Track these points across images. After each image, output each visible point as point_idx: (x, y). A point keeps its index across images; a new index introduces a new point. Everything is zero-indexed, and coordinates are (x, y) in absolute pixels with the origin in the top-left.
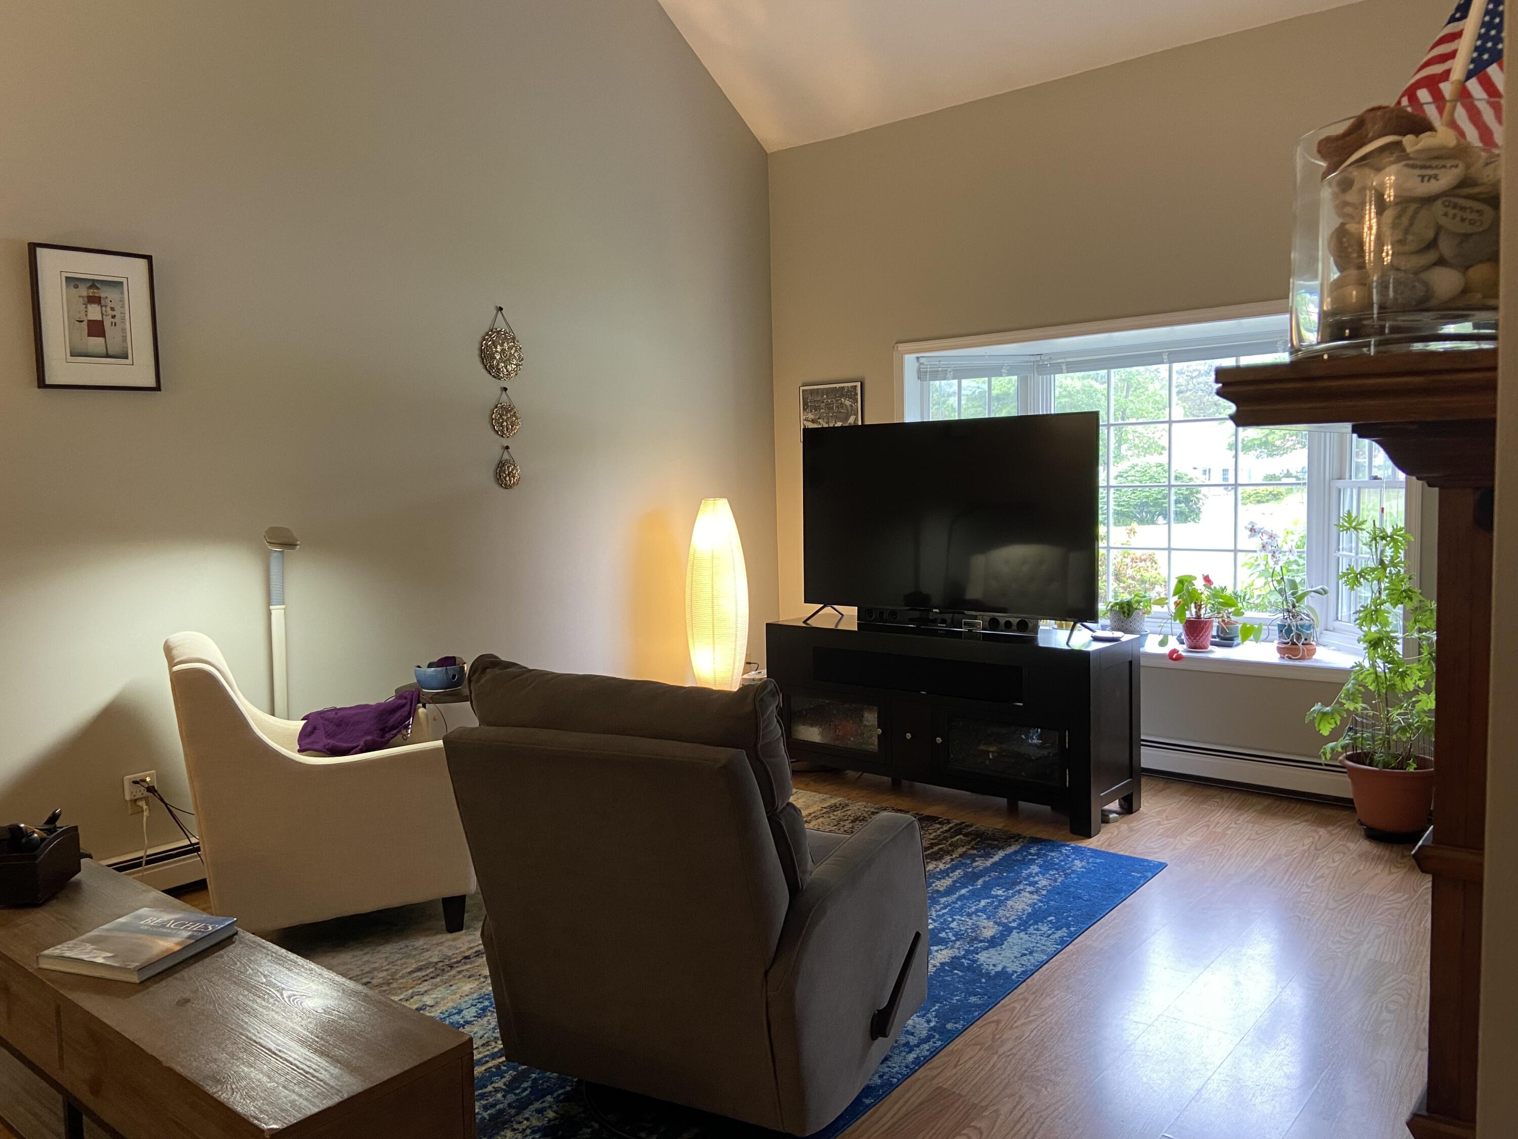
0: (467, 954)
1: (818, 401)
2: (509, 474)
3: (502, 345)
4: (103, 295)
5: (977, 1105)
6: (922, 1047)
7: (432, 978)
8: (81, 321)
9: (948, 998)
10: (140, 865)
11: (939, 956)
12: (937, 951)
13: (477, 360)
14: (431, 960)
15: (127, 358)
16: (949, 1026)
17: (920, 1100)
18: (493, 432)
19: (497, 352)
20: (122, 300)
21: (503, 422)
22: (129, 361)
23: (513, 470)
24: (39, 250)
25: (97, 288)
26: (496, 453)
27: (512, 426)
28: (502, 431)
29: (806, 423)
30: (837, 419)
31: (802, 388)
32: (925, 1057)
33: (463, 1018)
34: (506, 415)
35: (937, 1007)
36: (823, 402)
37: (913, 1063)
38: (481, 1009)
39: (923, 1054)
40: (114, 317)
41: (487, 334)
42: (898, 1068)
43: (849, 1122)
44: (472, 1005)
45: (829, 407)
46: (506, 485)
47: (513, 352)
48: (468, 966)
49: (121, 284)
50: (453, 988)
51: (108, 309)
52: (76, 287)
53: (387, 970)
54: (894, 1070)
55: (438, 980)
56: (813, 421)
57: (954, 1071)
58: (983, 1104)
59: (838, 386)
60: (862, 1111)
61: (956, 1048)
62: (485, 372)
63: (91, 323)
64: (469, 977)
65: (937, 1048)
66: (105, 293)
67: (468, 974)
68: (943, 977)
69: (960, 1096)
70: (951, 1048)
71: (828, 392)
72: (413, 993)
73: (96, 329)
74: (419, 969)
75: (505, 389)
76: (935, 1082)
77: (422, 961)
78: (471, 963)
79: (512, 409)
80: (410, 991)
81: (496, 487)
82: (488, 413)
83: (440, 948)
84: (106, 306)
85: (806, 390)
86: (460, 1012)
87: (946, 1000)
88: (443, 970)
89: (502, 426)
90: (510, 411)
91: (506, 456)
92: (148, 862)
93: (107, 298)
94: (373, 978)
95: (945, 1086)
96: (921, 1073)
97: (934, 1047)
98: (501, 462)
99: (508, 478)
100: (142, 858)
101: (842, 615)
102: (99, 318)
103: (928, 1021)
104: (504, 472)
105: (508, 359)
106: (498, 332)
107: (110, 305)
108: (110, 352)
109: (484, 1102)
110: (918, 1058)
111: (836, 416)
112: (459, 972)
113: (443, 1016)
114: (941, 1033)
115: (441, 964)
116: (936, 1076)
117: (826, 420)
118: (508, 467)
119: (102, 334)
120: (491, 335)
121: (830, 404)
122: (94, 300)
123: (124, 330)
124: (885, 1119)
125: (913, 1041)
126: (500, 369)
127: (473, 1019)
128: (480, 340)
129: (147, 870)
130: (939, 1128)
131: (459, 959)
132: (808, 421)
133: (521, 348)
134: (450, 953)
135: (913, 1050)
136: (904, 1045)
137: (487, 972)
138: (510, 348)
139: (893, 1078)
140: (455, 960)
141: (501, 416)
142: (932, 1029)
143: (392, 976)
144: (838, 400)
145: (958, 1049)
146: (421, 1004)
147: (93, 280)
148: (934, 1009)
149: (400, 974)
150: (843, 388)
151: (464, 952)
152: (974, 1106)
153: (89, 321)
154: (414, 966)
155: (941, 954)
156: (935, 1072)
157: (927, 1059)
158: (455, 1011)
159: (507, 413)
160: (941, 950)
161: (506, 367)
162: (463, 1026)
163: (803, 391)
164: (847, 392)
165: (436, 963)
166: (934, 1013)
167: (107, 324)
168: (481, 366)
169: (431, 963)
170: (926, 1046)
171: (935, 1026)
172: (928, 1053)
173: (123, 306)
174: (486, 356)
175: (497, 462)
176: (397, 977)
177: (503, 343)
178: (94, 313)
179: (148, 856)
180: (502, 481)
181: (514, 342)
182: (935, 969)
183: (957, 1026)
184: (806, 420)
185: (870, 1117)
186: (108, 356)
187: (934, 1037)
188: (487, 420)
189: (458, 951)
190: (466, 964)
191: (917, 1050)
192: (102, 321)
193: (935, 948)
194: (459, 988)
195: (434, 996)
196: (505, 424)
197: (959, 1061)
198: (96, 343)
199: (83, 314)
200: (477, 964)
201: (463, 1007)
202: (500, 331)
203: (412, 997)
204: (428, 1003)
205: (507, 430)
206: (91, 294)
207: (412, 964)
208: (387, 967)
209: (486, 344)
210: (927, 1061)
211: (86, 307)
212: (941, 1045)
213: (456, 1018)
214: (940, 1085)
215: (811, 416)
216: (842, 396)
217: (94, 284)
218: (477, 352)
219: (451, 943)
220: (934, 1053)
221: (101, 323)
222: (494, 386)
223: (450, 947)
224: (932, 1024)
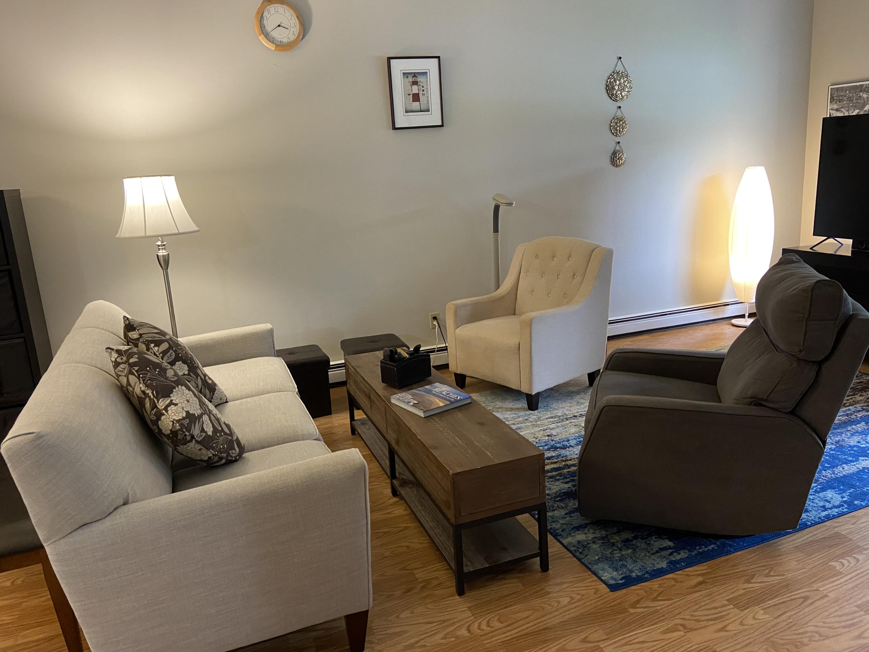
0: (576, 414)
1: (842, 96)
2: (619, 159)
3: (620, 81)
4: (418, 80)
5: (861, 547)
6: (833, 510)
7: (557, 423)
8: (409, 95)
9: (861, 487)
10: (434, 351)
11: (863, 463)
12: (863, 460)
13: (604, 91)
14: (557, 414)
15: (429, 111)
16: (856, 502)
17: (822, 537)
18: (611, 134)
19: (616, 85)
20: (427, 82)
21: (617, 128)
22: (430, 113)
23: (621, 156)
24: (391, 60)
25: (416, 77)
26: (611, 146)
27: (623, 130)
28: (616, 133)
29: (832, 112)
30: (855, 107)
31: (830, 87)
32: (833, 515)
33: (569, 443)
34: (620, 123)
35: (851, 491)
36: (846, 96)
37: (824, 517)
38: (579, 441)
39: (833, 514)
40: (423, 91)
41: (611, 75)
42: (813, 518)
43: (773, 537)
44: (575, 439)
45: (850, 99)
46: (616, 165)
47: (626, 84)
48: (575, 421)
49: (426, 73)
50: (567, 429)
51: (421, 87)
52: (407, 77)
53: (537, 415)
54: (810, 518)
55: (560, 424)
56: (837, 110)
57: (852, 526)
58: (865, 547)
59: (858, 84)
60: (783, 534)
61: (857, 515)
62: (608, 98)
63: (414, 95)
64: (575, 426)
65: (843, 512)
66: (420, 79)
67: (575, 424)
68: (862, 475)
69: (851, 540)
70: (854, 514)
71: (850, 88)
72: (547, 428)
73: (416, 98)
74: (552, 418)
75: (620, 107)
76: (836, 529)
77: (554, 414)
78: (577, 419)
79: (623, 119)
80: (546, 427)
81: (611, 166)
82: (609, 122)
83: (562, 410)
84: (420, 86)
85: (834, 89)
86: (568, 441)
87: (859, 488)
88: (563, 420)
89: (616, 130)
90: (622, 120)
91: (618, 148)
92: (438, 351)
93: (420, 81)
94: (529, 418)
95: (842, 533)
96: (828, 523)
97: (842, 511)
98: (614, 151)
99: (618, 161)
100: (435, 348)
101: (842, 244)
102: (417, 92)
103: (842, 497)
104: (616, 157)
105: (623, 89)
106: (618, 73)
107: (422, 85)
108: (422, 109)
109: (573, 483)
110: (829, 515)
111: (855, 106)
112: (571, 422)
113: (559, 441)
114: (849, 505)
115: (562, 417)
116: (838, 527)
117: (847, 109)
118: (619, 154)
119: (418, 100)
120: (613, 75)
121: (851, 97)
122: (415, 83)
123: (428, 97)
124: (797, 541)
125: (828, 505)
126: (617, 96)
127: (574, 445)
128: (607, 79)
129: (437, 354)
130: (831, 553)
131: (571, 416)
132: (833, 110)
133: (631, 81)
134: (567, 413)
135: (827, 510)
136: (821, 507)
137: (583, 425)
138: (624, 82)
139: (808, 522)
140: (569, 416)
141: (616, 124)
142: (845, 502)
143: (538, 418)
144: (857, 94)
145: (858, 516)
146: (551, 433)
147: (415, 73)
148: (849, 491)
149: (542, 418)
150: (862, 85)
151: (574, 413)
152: (859, 547)
153: (413, 94)
154: (549, 416)
155: (865, 463)
156: (838, 525)
157: (834, 517)
158: (566, 440)
159: (620, 122)
160: (866, 460)
161: (621, 94)
162: (569, 447)
163: (831, 89)
164: (865, 88)
165: (560, 416)
166: (848, 494)
167: (421, 96)
168: (606, 95)
169: (557, 416)
170: (836, 510)
171: (846, 501)
172: (836, 514)
173: (427, 85)
174: (609, 89)
175: (612, 151)
176: (541, 419)
177: (620, 79)
178: (415, 89)
179: (437, 348)
180: (614, 163)
181: (627, 78)
182: (858, 470)
183: (862, 503)
184: (832, 109)
185: (787, 538)
186: (421, 111)
187: (843, 506)
188: (608, 127)
189: (571, 413)
190: (574, 419)
191: (830, 511)
192: (418, 94)
193: (862, 458)
194: (569, 430)
195: (557, 431)
196: (618, 128)
197: (856, 522)
198: (416, 105)
199: (410, 90)
200: (580, 420)
201: (570, 439)
202: (619, 72)
203: (546, 430)
204: (553, 434)
205: (619, 132)
206: (414, 80)
207: (548, 415)
208: (537, 414)
209: (610, 81)
210: (835, 518)
211: (412, 87)
212: (847, 511)
213: (566, 443)
214: (839, 531)
215: (835, 107)
216: (861, 91)
217: (415, 75)
218: (604, 86)
219: (568, 408)
220: (840, 515)
221: (418, 95)
222: (612, 106)
223: (567, 410)
224: (844, 499)
